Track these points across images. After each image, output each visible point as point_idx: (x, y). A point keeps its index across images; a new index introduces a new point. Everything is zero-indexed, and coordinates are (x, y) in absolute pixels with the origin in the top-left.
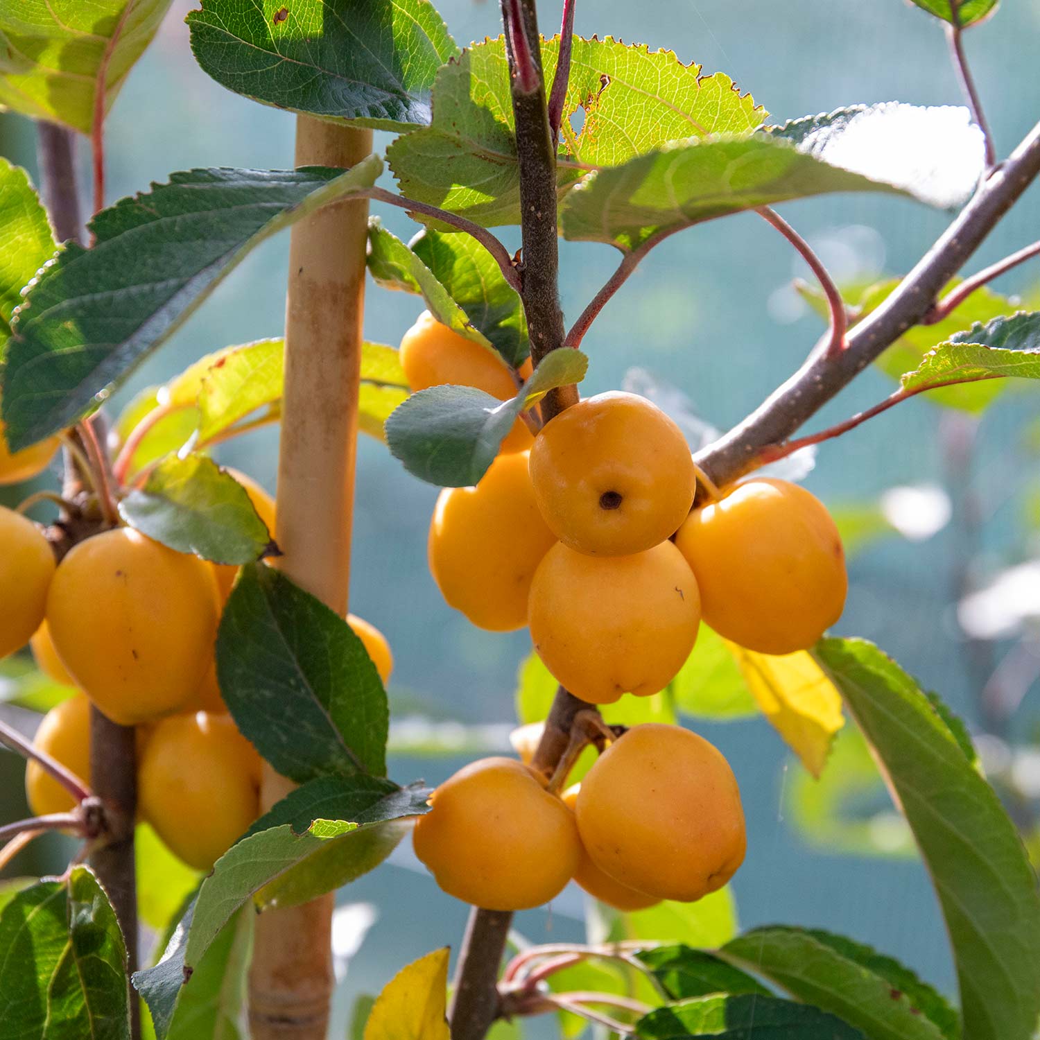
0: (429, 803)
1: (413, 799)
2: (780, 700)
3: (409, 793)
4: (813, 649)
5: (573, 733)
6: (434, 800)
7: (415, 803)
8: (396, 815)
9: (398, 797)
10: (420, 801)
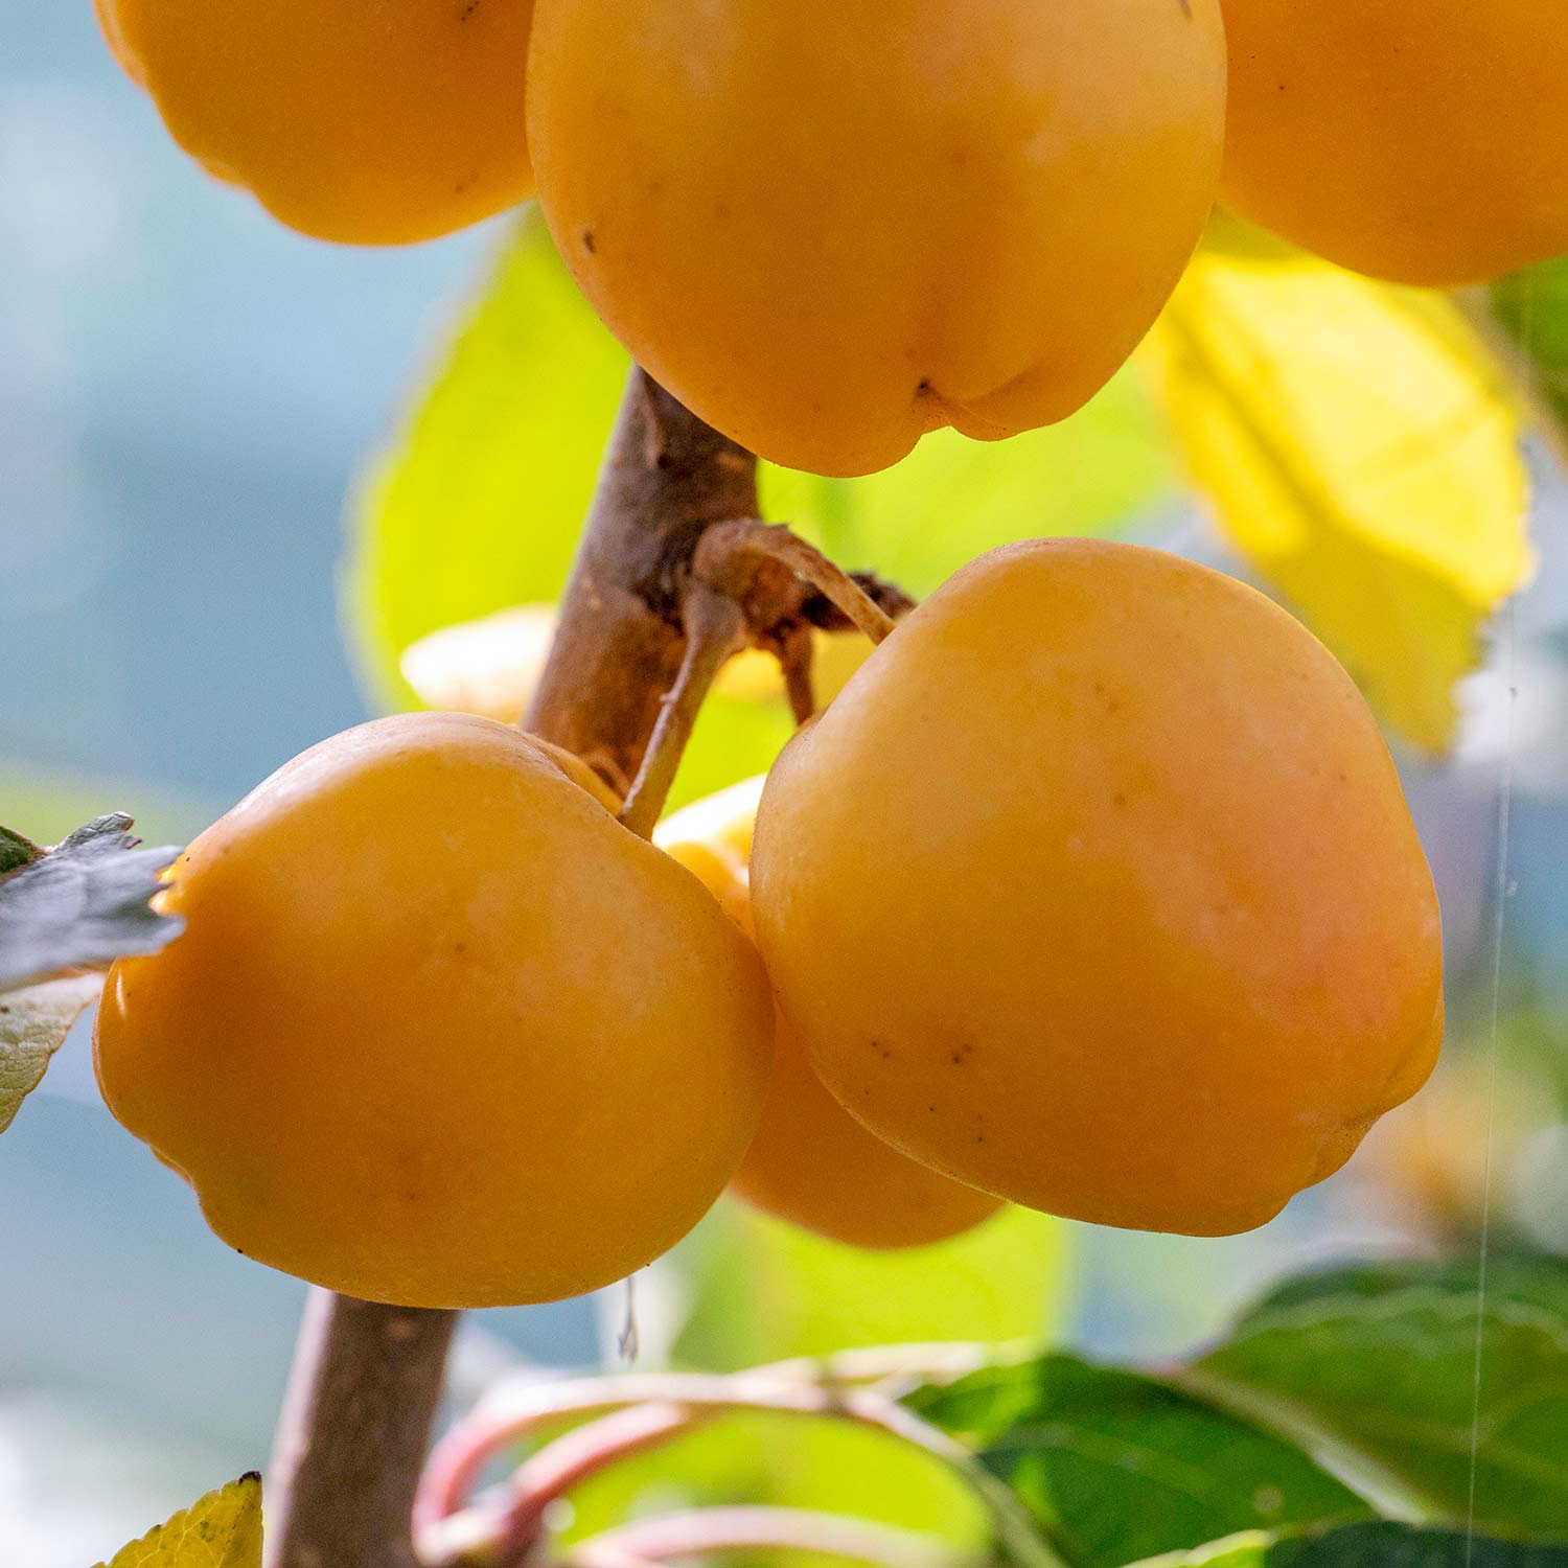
0: (159, 903)
1: (91, 889)
2: (1308, 503)
3: (76, 870)
4: (1478, 293)
5: (693, 611)
6: (179, 892)
7: (99, 906)
8: (26, 959)
9: (28, 886)
10: (123, 896)
